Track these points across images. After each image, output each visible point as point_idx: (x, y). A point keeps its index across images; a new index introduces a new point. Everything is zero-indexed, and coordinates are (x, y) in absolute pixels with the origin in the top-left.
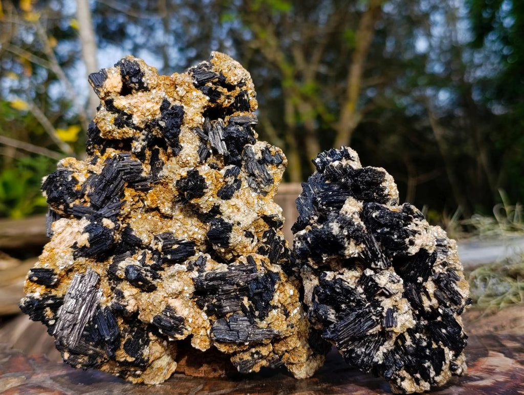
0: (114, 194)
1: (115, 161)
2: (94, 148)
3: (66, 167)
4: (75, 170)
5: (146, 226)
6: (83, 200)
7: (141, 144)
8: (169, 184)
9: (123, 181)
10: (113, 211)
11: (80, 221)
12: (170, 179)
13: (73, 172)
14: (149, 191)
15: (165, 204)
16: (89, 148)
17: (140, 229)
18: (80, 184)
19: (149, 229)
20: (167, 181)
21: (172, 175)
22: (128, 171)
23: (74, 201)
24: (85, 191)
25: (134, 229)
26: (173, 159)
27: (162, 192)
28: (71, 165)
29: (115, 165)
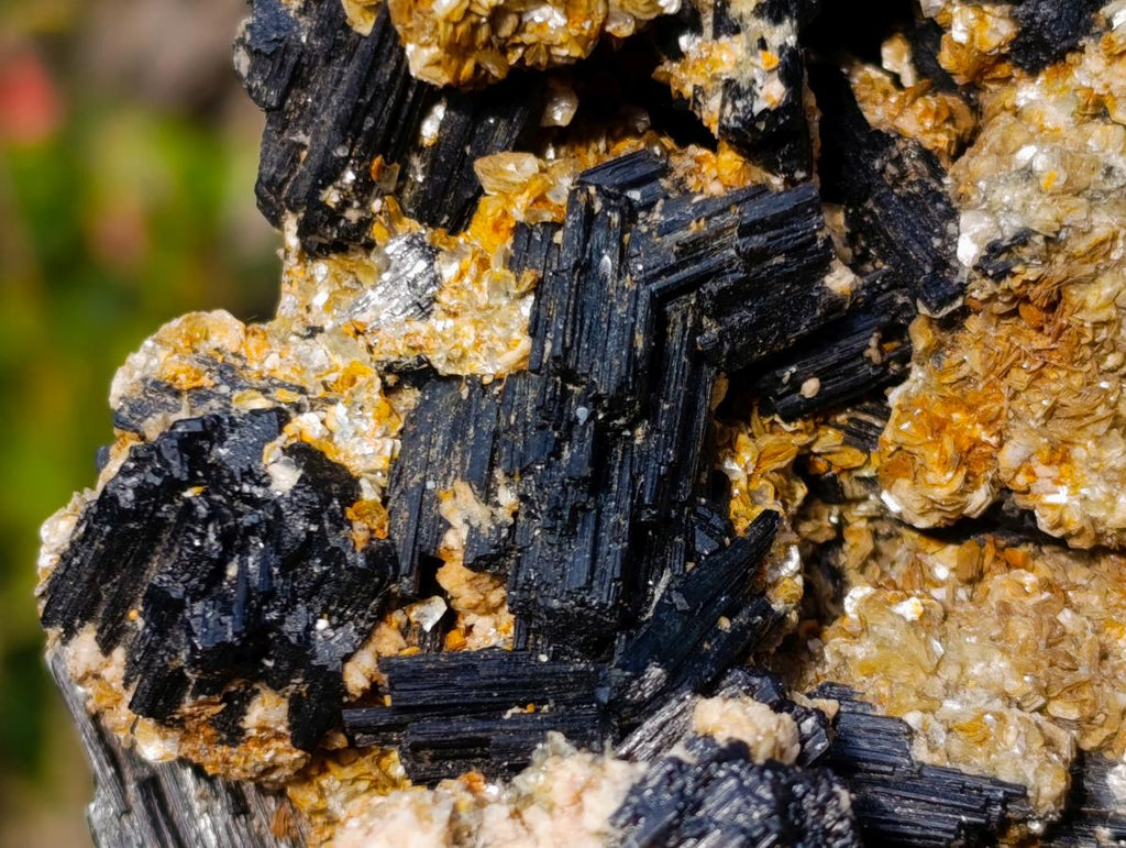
0: (686, 485)
1: (599, 235)
2: (365, 187)
3: (200, 395)
4: (285, 397)
5: (976, 669)
6: (434, 611)
7: (763, 44)
8: (1075, 295)
9: (709, 372)
10: (725, 624)
11: (527, 781)
12: (1082, 246)
13: (281, 417)
14: (894, 396)
15: (1079, 453)
16: (332, 197)
17: (952, 706)
18: (369, 494)
19: (1017, 685)
20: (1059, 267)
21: (1076, 212)
22: (727, 282)
23: (367, 636)
24: (439, 536)
25: (913, 719)
26: (1028, 93)
27: (1019, 378)
28: (229, 373)
29: (607, 262)
